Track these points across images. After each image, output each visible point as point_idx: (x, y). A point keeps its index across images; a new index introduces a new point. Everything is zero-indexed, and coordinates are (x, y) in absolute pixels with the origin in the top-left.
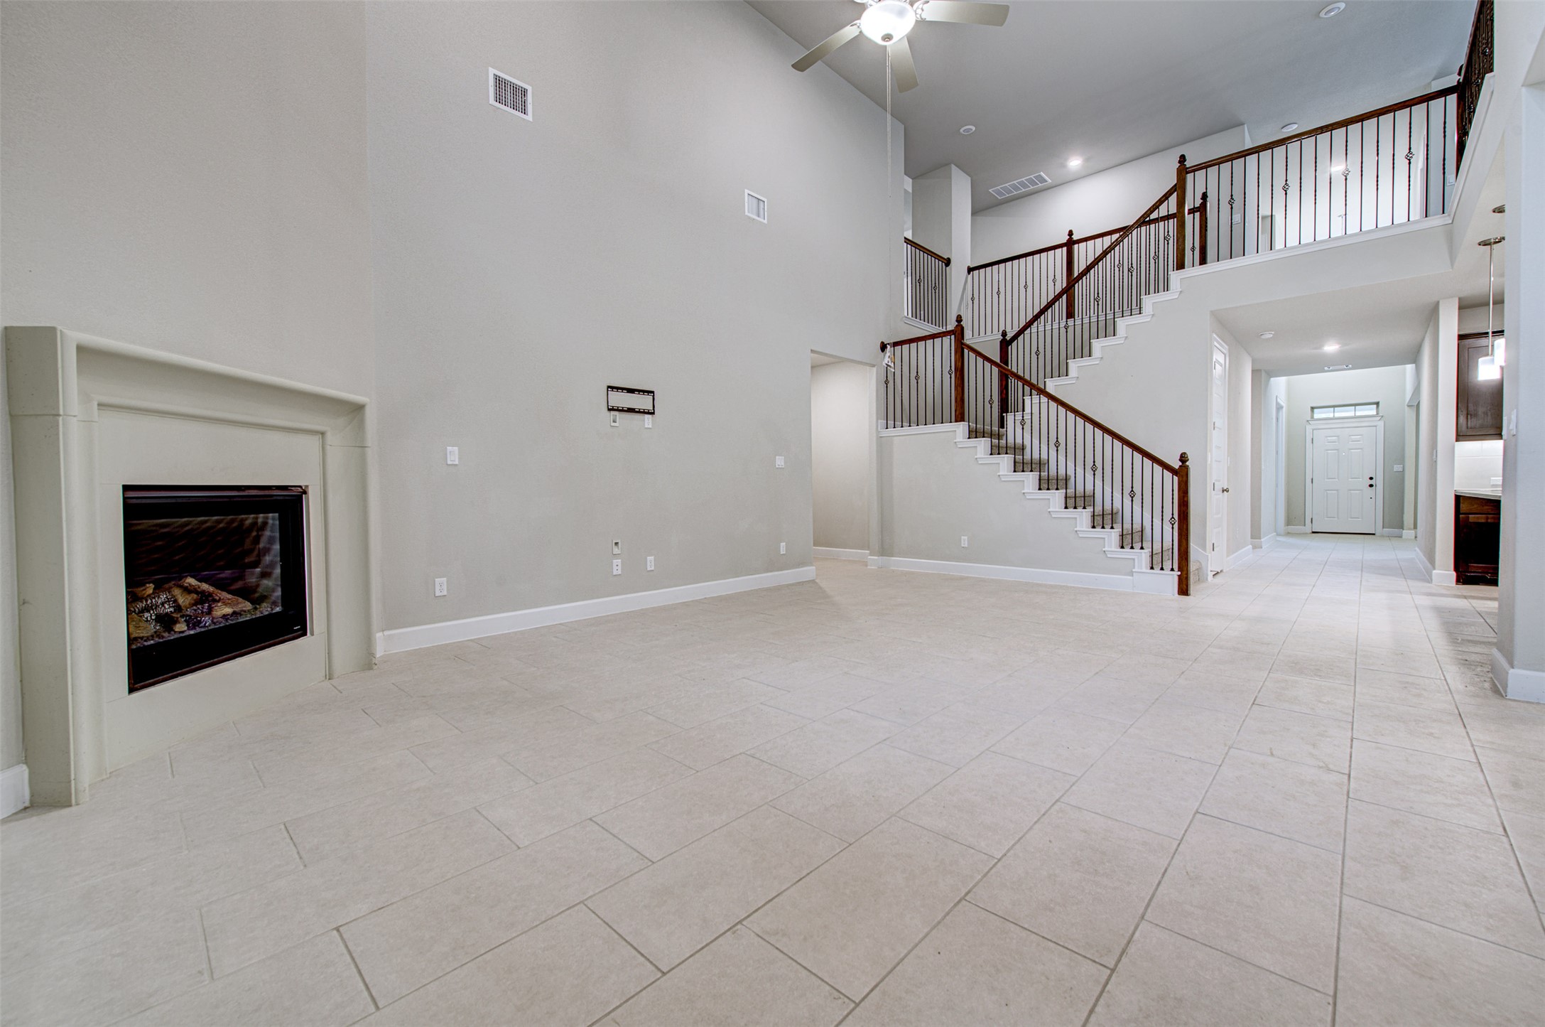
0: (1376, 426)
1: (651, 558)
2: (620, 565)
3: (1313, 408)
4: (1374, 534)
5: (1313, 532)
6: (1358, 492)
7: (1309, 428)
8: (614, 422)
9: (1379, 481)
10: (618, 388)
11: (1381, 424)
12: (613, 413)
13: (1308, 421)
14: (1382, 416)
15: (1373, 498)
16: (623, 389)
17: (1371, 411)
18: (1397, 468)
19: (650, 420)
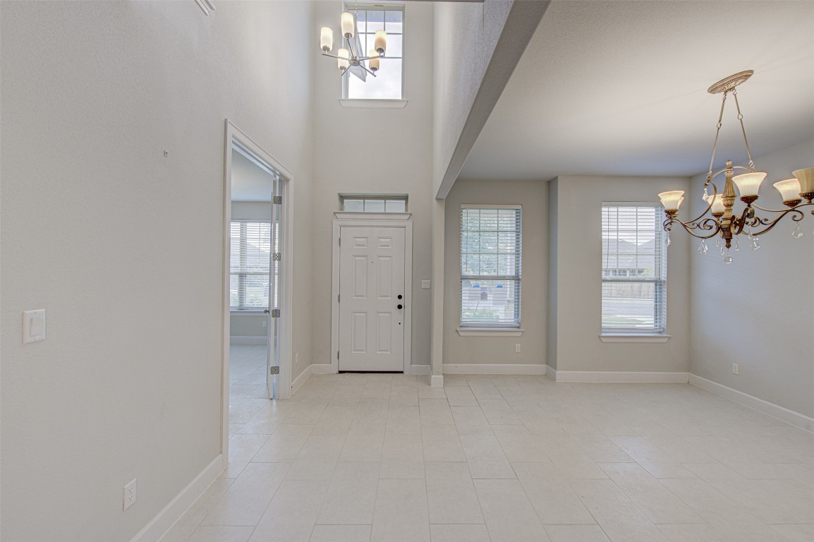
0: (405, 227)
3: (342, 198)
4: (402, 372)
5: (340, 372)
6: (387, 315)
7: (336, 224)
9: (406, 301)
11: (409, 224)
13: (335, 213)
14: (411, 215)
15: (402, 324)
17: (399, 206)
18: (425, 284)
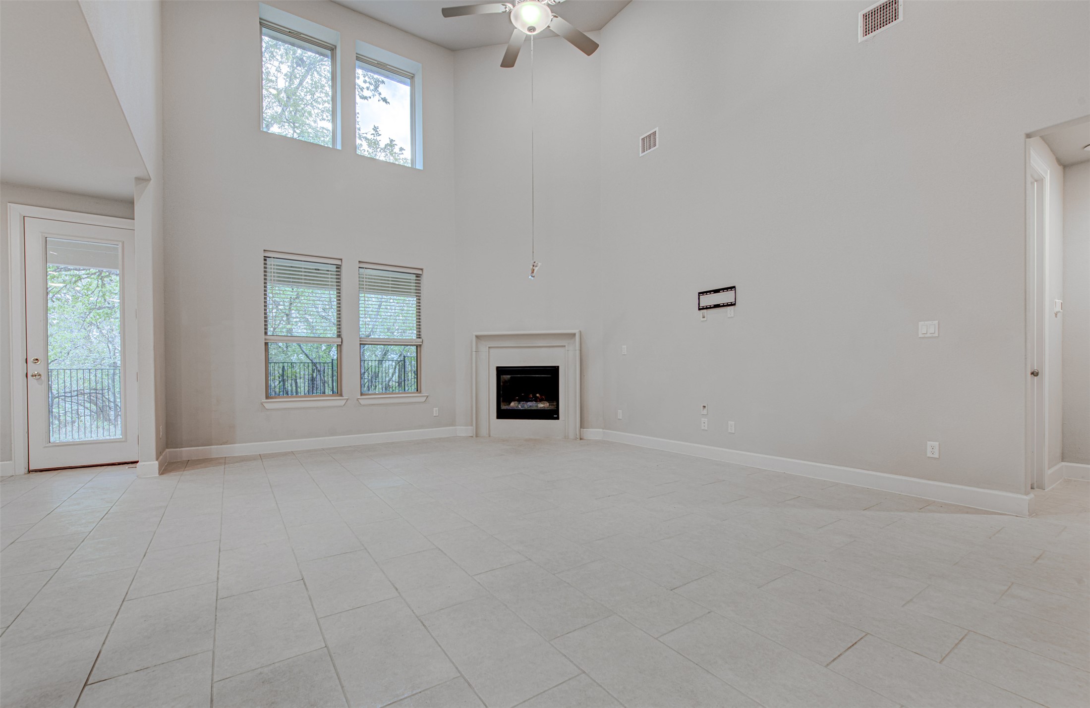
1: (731, 423)
2: (706, 423)
8: (704, 317)
10: (706, 292)
12: (702, 311)
16: (710, 292)
19: (732, 311)
